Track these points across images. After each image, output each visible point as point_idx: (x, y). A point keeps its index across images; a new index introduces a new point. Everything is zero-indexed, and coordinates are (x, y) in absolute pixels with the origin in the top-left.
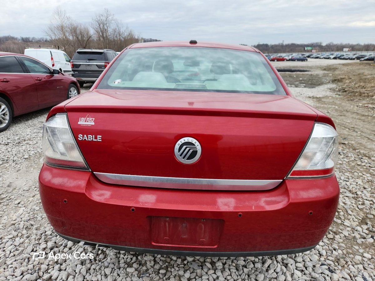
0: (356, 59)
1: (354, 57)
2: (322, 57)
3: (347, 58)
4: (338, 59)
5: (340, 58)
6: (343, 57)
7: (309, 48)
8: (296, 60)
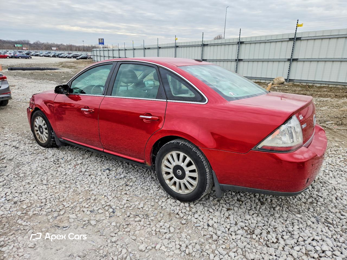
0: (72, 58)
1: (70, 56)
2: (42, 55)
3: (65, 56)
4: (57, 57)
5: (58, 56)
6: (61, 56)
7: (19, 45)
8: (20, 58)
